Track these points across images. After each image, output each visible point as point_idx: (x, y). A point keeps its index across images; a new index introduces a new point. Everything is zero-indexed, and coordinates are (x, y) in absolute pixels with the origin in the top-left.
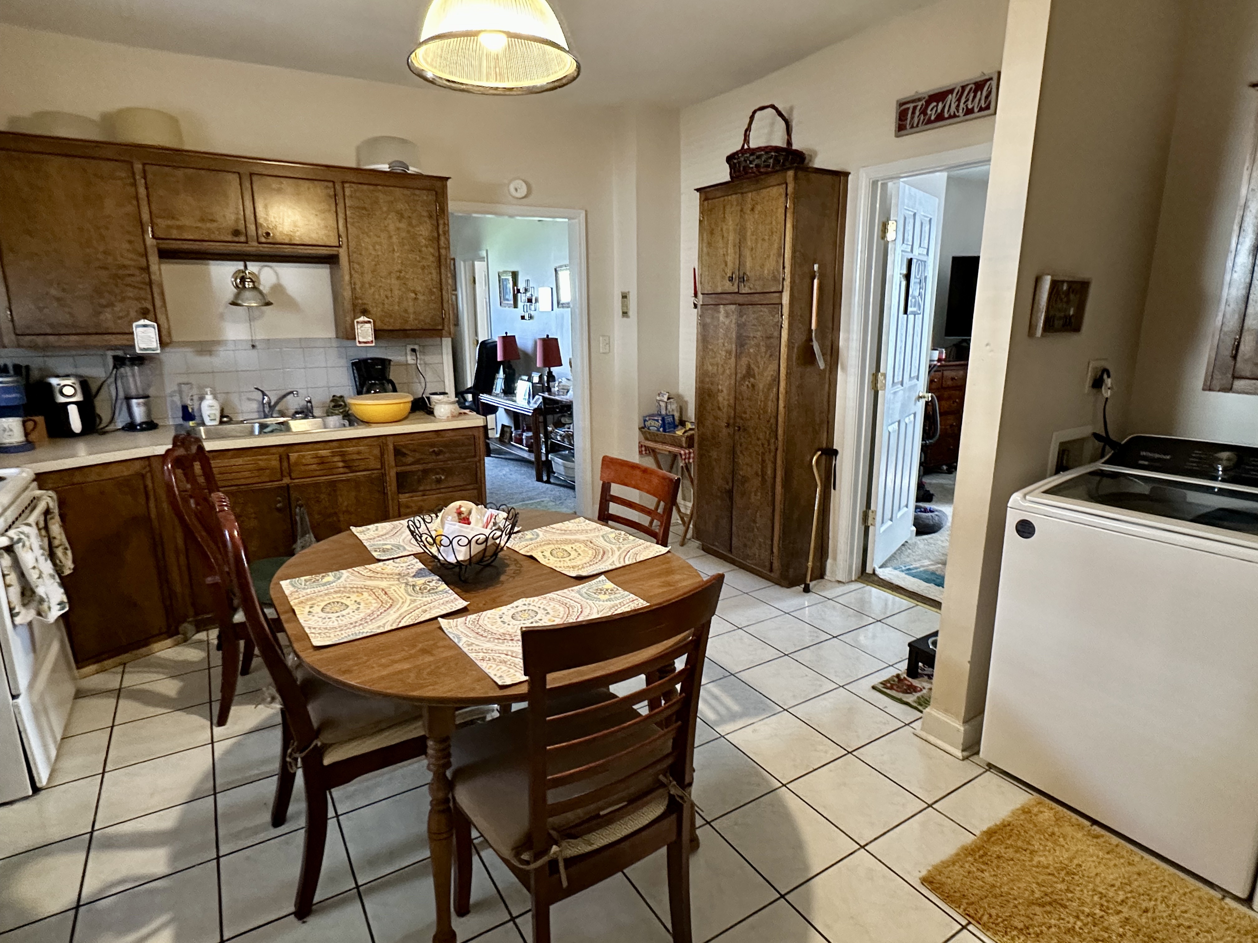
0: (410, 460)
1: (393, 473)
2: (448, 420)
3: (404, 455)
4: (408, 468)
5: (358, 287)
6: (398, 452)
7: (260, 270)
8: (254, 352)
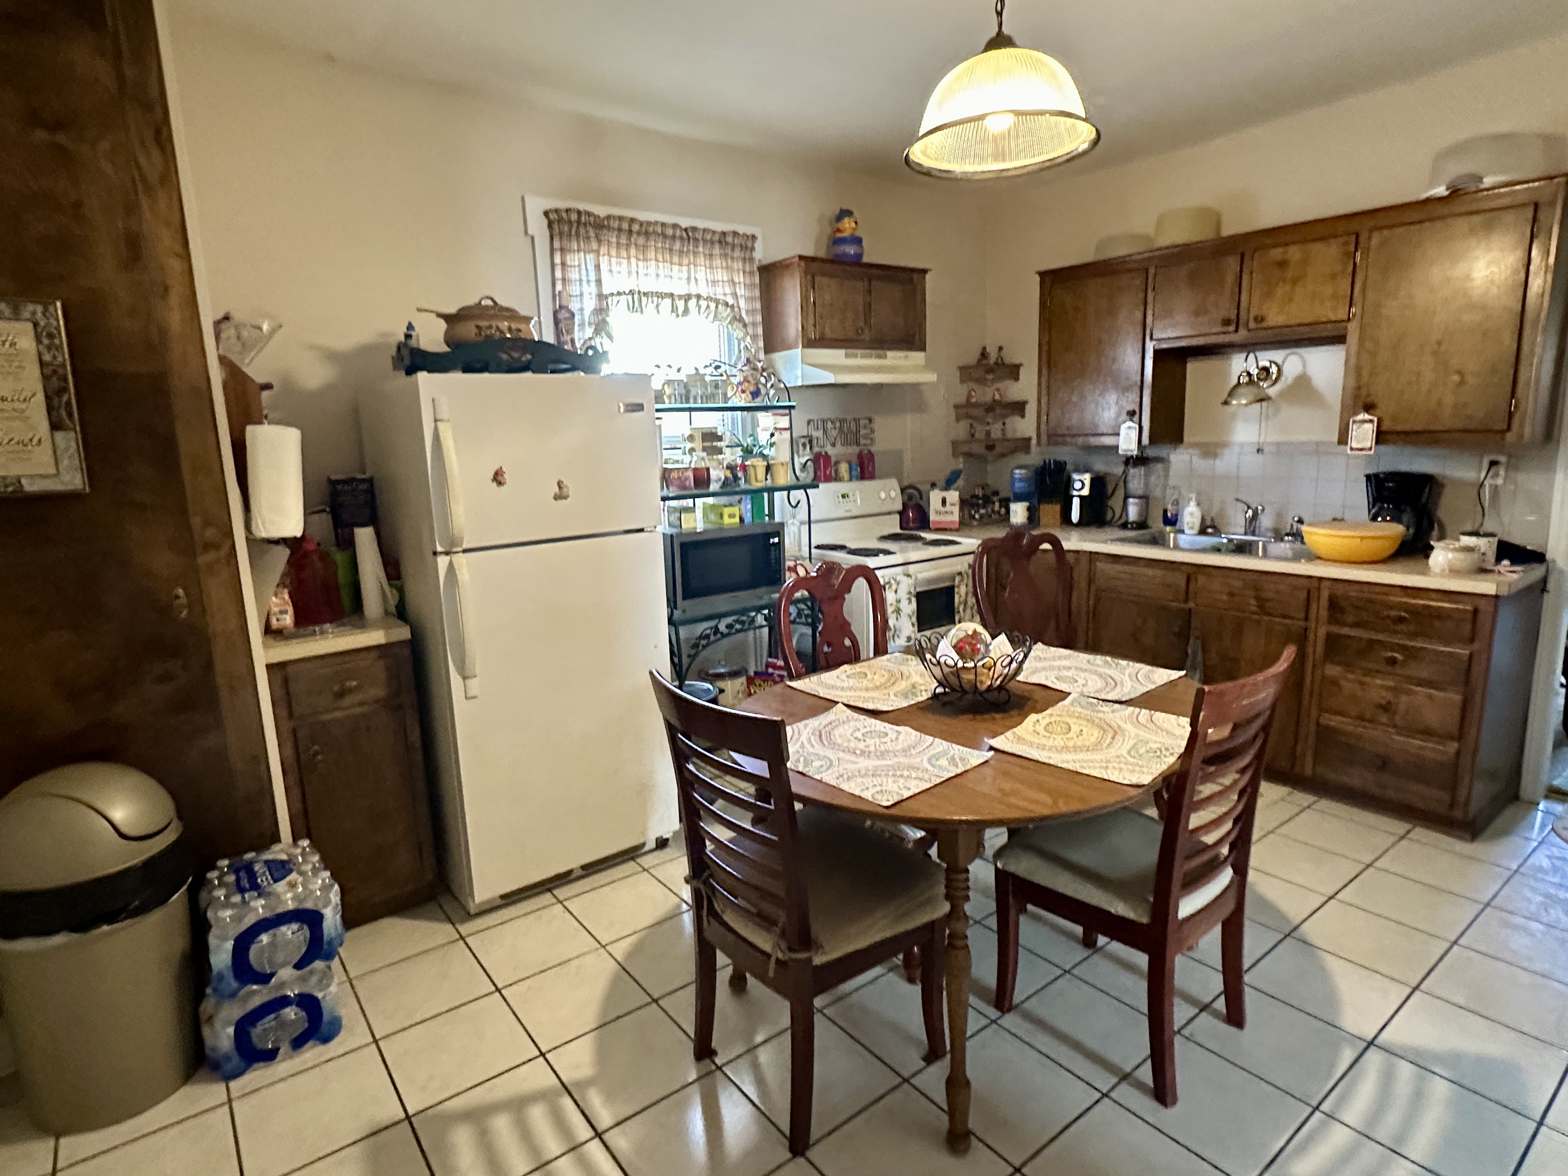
0: (1350, 619)
1: (1322, 631)
2: (1442, 575)
3: (1342, 610)
4: (1346, 631)
5: (1365, 374)
6: (1334, 605)
7: (1285, 359)
8: (1260, 457)
